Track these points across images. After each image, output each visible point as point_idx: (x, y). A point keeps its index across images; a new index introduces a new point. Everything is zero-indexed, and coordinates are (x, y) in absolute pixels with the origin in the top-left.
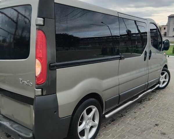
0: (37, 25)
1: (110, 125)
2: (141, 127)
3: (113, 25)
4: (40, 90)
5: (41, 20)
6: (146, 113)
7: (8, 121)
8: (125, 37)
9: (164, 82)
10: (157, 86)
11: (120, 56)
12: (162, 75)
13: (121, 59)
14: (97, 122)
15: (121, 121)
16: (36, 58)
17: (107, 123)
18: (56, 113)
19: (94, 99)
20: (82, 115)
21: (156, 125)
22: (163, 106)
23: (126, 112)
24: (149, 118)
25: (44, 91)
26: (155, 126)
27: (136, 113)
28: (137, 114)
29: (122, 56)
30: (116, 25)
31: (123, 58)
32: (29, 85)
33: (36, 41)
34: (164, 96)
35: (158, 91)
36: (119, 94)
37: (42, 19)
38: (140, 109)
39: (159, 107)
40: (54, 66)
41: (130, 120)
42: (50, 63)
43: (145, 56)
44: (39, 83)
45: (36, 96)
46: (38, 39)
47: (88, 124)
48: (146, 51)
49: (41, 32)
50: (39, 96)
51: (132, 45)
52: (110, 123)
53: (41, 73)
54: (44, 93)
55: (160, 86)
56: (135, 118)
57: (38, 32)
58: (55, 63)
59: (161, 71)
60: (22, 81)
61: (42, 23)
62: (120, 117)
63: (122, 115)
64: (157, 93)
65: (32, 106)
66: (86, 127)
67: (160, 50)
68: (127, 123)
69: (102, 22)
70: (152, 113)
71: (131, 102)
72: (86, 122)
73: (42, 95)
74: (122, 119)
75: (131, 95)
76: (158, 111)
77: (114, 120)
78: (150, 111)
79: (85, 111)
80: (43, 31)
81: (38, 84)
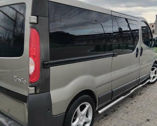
0: (30, 23)
1: (103, 120)
2: (133, 122)
3: (106, 23)
4: (34, 88)
5: (34, 18)
6: (138, 108)
7: (4, 117)
8: (117, 35)
9: (154, 77)
10: (147, 82)
11: (113, 53)
12: (152, 71)
13: (114, 56)
14: (90, 118)
15: (114, 116)
16: (30, 56)
17: (100, 118)
18: (49, 111)
19: (87, 96)
20: (75, 112)
21: (148, 120)
22: (154, 101)
23: (119, 107)
24: (140, 113)
25: (38, 89)
26: (146, 121)
27: (128, 107)
28: (129, 109)
29: (115, 53)
30: (109, 23)
31: (116, 55)
32: (23, 83)
33: (30, 39)
34: (154, 91)
35: (148, 86)
36: (112, 90)
37: (36, 17)
38: (132, 104)
39: (150, 101)
40: (47, 64)
41: (123, 115)
42: (43, 61)
43: (137, 53)
44: (33, 81)
45: (30, 94)
46: (32, 37)
47: (81, 121)
48: (137, 48)
49: (34, 30)
50: (33, 94)
51: (123, 42)
52: (103, 118)
53: (35, 71)
54: (38, 91)
55: (151, 81)
56: (127, 113)
57: (31, 31)
58: (49, 61)
59: (151, 67)
60: (17, 79)
61: (36, 22)
62: (113, 112)
63: (114, 109)
64: (148, 88)
65: (25, 104)
66: (80, 123)
67: (151, 47)
68: (119, 118)
69: (96, 21)
70: (143, 108)
71: (123, 97)
72: (80, 119)
73: (36, 93)
74: (115, 114)
75: (123, 91)
76: (149, 106)
77: (107, 115)
78: (142, 106)
79: (78, 108)
80: (36, 29)
81: (31, 83)
